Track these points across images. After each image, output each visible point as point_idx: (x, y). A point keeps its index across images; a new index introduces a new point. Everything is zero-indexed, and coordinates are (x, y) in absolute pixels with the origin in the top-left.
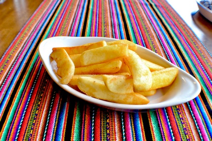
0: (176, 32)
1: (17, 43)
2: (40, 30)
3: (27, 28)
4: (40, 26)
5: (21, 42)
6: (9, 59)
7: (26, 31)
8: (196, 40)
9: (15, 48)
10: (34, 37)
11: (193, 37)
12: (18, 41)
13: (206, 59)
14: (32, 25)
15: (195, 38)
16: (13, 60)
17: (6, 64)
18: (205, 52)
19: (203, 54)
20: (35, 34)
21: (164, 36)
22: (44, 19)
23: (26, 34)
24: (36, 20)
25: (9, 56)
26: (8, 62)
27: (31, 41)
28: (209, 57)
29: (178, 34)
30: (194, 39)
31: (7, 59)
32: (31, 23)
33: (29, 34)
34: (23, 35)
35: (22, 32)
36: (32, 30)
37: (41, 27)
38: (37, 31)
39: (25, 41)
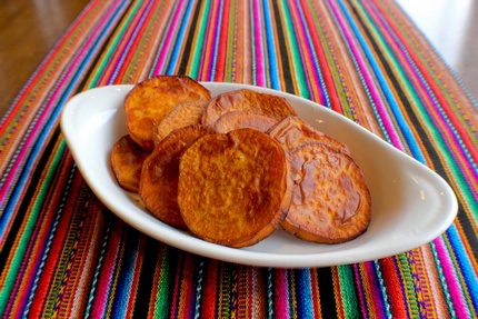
0: (390, 40)
1: (47, 72)
2: (96, 43)
3: (70, 40)
4: (98, 34)
5: (56, 69)
6: (29, 104)
7: (66, 47)
8: (434, 57)
9: (42, 80)
10: (82, 58)
11: (427, 51)
12: (50, 68)
13: (452, 96)
14: (80, 33)
15: (431, 53)
16: (38, 105)
17: (23, 114)
18: (453, 82)
19: (445, 86)
20: (86, 52)
21: (363, 48)
22: (107, 21)
23: (66, 53)
24: (88, 24)
25: (29, 98)
26: (27, 109)
27: (78, 65)
28: (459, 93)
29: (394, 46)
30: (429, 55)
31: (26, 103)
32: (79, 29)
33: (73, 52)
34: (60, 54)
35: (58, 49)
36: (79, 44)
37: (99, 38)
38: (90, 46)
39: (63, 66)
